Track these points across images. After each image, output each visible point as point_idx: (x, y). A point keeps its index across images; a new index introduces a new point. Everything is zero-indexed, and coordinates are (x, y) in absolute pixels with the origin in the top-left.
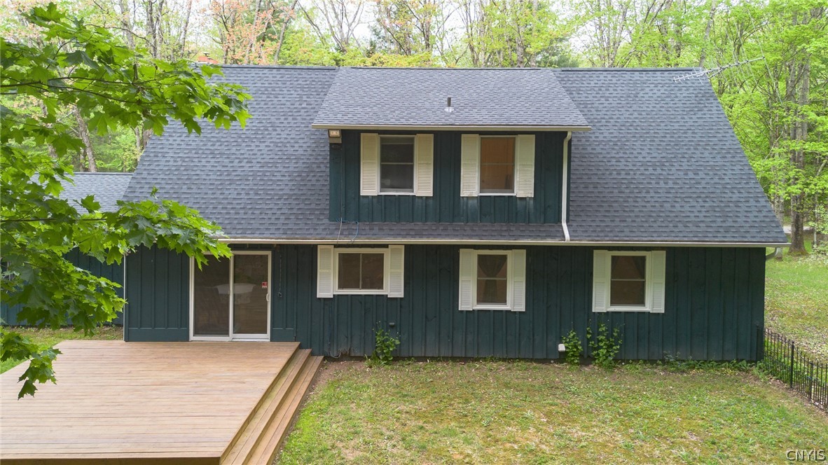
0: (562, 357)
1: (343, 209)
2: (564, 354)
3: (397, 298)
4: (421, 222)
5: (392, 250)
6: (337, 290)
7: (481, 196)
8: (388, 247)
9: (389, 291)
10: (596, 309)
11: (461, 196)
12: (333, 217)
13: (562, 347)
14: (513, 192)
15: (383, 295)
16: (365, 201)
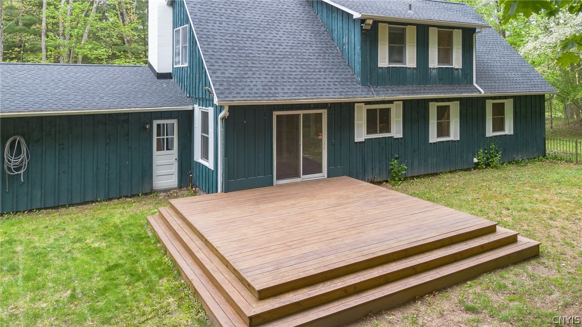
0: (476, 166)
1: (369, 77)
2: (477, 164)
3: (399, 138)
4: (410, 85)
5: (396, 104)
6: (366, 135)
7: (439, 68)
8: (393, 103)
9: (395, 133)
10: (487, 136)
11: (430, 67)
12: (364, 83)
13: (475, 160)
14: (452, 65)
15: (391, 137)
16: (380, 71)
